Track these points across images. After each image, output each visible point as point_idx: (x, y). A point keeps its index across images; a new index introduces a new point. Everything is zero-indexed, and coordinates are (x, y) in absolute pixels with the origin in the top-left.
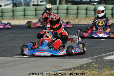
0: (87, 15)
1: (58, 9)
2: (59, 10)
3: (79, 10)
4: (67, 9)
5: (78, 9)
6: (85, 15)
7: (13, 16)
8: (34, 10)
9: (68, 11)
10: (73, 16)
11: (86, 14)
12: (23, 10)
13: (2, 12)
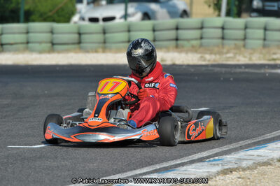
0: (266, 42)
1: (202, 28)
2: (204, 30)
3: (248, 30)
4: (223, 28)
5: (246, 28)
6: (261, 42)
7: (105, 42)
8: (151, 28)
9: (226, 31)
10: (235, 44)
11: (265, 39)
12: (127, 29)
13: (80, 34)
